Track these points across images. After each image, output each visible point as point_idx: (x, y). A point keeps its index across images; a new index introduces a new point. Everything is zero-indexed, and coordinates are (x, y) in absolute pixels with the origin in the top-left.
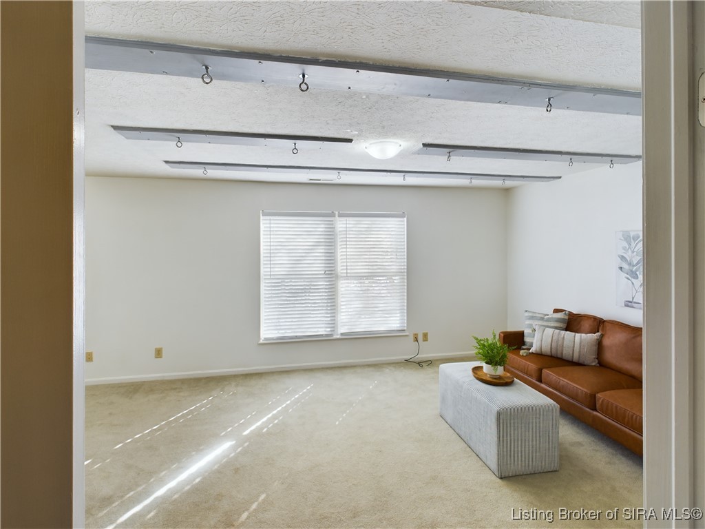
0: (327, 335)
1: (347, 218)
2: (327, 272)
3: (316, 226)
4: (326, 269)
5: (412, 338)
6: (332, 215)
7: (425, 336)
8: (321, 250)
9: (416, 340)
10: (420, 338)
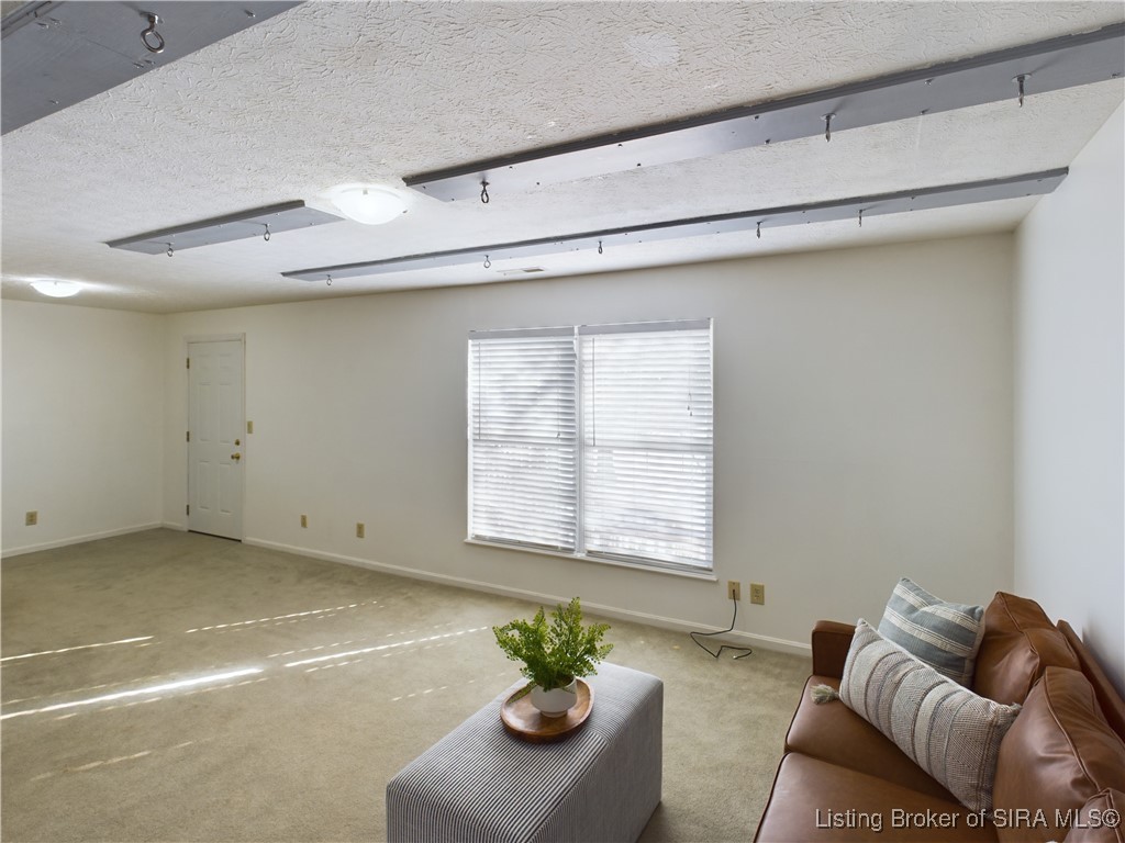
1: (596, 337)
2: (562, 436)
3: (547, 352)
4: (561, 430)
5: (725, 591)
6: (570, 332)
7: (758, 594)
8: (553, 397)
9: (735, 595)
10: (745, 593)
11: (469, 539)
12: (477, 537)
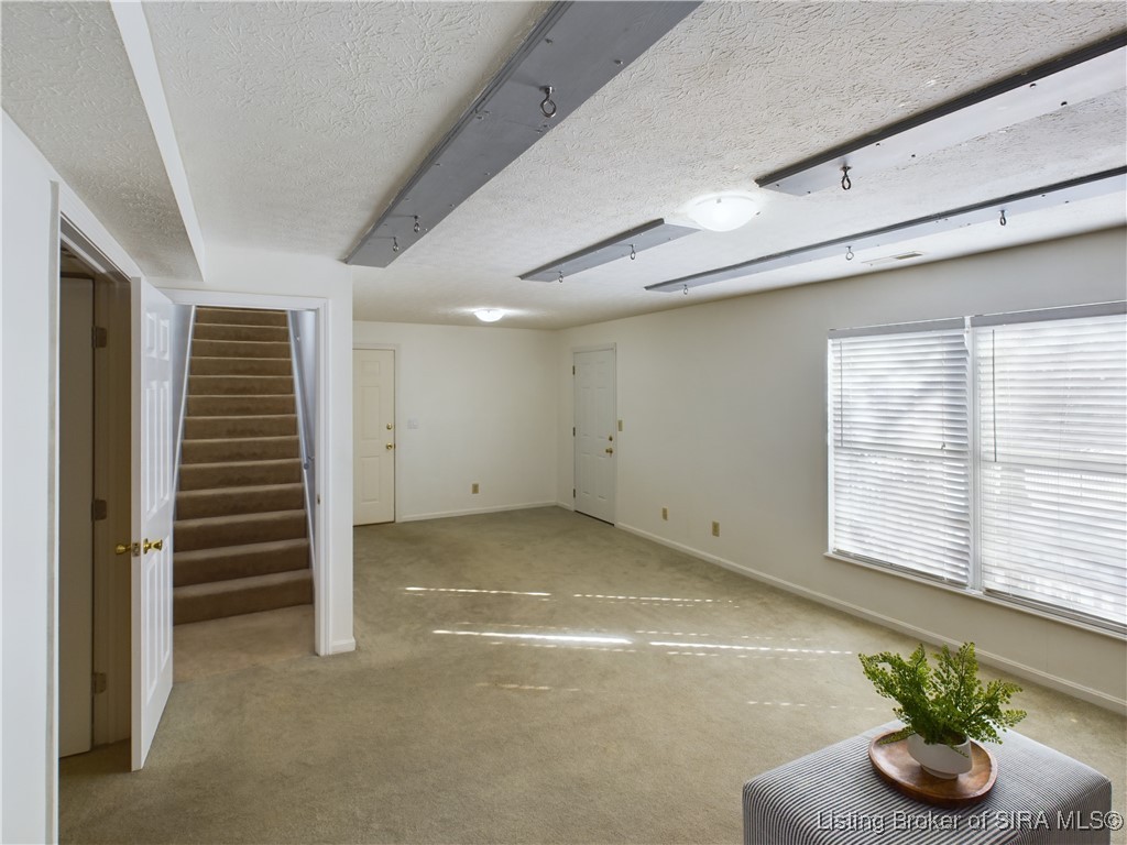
0: (952, 582)
1: (996, 328)
2: (947, 447)
3: (929, 350)
4: (947, 440)
6: (959, 324)
11: (830, 553)
12: (839, 552)
